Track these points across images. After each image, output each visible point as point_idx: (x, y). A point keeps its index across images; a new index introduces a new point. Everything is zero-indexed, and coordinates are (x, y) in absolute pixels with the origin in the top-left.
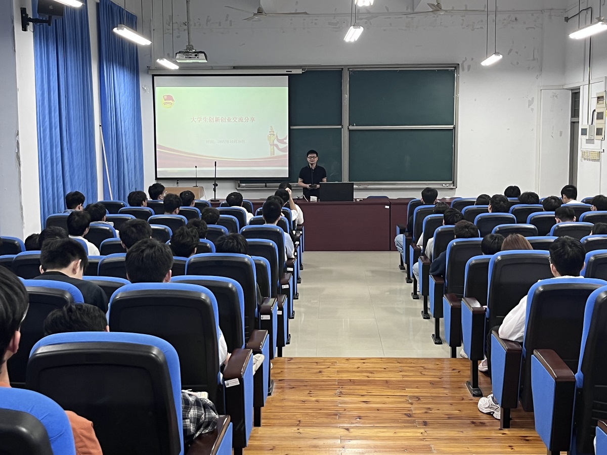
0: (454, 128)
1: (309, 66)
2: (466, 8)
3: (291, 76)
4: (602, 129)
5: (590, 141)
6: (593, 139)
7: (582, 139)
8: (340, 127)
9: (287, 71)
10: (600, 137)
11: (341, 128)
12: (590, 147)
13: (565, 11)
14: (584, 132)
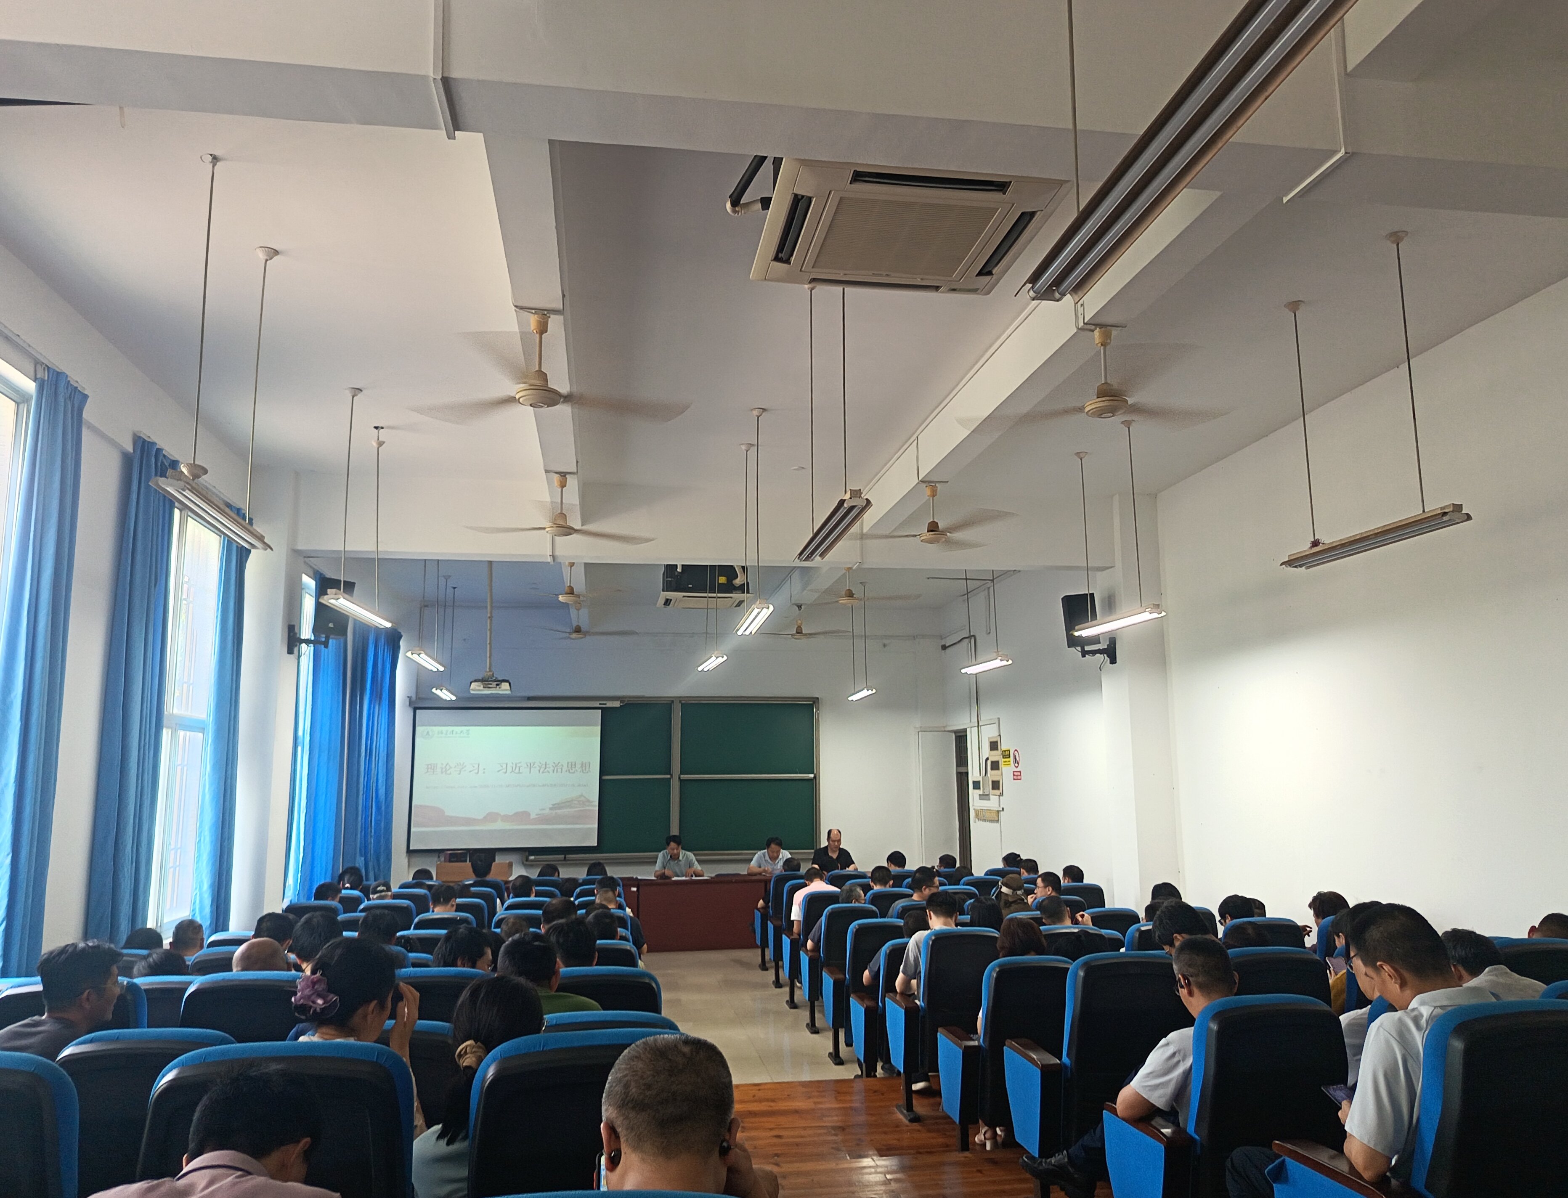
0: (815, 777)
1: (630, 697)
3: (605, 711)
4: (998, 782)
5: (984, 797)
6: (989, 795)
7: (973, 794)
8: (669, 776)
9: (600, 704)
10: (997, 792)
11: (670, 779)
12: (985, 804)
13: (941, 638)
14: (977, 785)
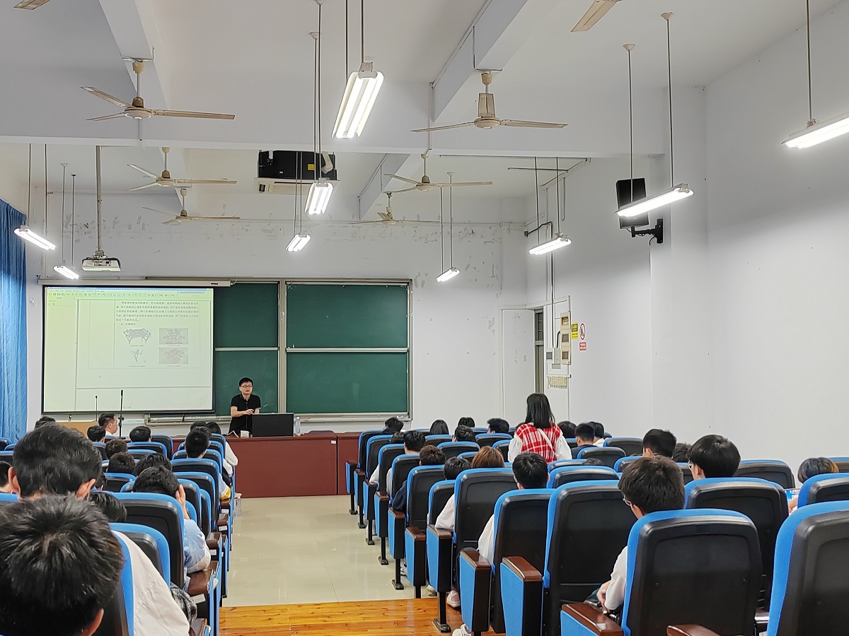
0: (408, 351)
1: (240, 278)
2: (418, 218)
4: (568, 353)
5: (556, 366)
6: (559, 364)
7: (547, 364)
8: (276, 349)
9: (212, 284)
10: (567, 361)
11: (278, 352)
12: (556, 373)
13: (525, 224)
14: (549, 356)
